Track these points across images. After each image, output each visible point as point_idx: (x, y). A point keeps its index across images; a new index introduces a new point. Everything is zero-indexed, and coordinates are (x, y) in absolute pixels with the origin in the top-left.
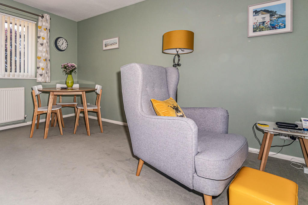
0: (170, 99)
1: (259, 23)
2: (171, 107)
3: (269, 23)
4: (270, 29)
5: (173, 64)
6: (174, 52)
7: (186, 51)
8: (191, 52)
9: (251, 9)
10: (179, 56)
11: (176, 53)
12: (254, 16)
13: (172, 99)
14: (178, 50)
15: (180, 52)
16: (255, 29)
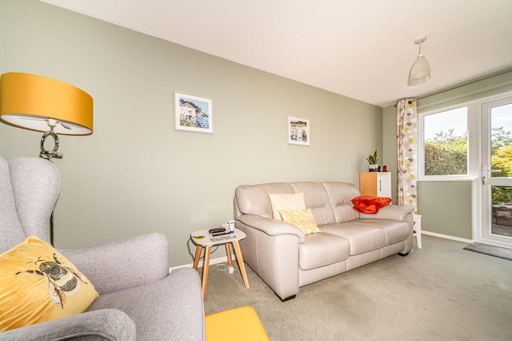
0: (26, 242)
1: (186, 116)
2: (32, 272)
3: (195, 119)
4: (196, 127)
5: (41, 151)
6: (43, 125)
7: (75, 130)
8: (86, 133)
9: (178, 96)
10: (56, 138)
11: (48, 129)
12: (180, 105)
13: (36, 241)
14: (52, 122)
15: (59, 129)
16: (182, 122)
